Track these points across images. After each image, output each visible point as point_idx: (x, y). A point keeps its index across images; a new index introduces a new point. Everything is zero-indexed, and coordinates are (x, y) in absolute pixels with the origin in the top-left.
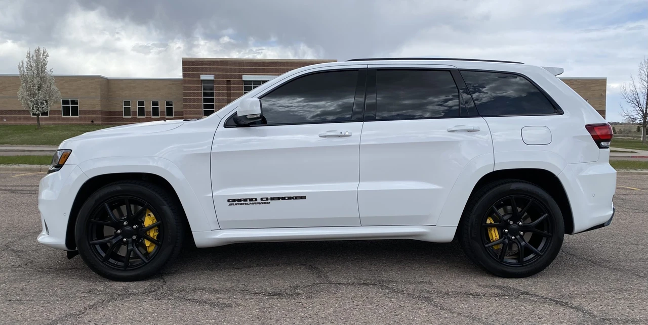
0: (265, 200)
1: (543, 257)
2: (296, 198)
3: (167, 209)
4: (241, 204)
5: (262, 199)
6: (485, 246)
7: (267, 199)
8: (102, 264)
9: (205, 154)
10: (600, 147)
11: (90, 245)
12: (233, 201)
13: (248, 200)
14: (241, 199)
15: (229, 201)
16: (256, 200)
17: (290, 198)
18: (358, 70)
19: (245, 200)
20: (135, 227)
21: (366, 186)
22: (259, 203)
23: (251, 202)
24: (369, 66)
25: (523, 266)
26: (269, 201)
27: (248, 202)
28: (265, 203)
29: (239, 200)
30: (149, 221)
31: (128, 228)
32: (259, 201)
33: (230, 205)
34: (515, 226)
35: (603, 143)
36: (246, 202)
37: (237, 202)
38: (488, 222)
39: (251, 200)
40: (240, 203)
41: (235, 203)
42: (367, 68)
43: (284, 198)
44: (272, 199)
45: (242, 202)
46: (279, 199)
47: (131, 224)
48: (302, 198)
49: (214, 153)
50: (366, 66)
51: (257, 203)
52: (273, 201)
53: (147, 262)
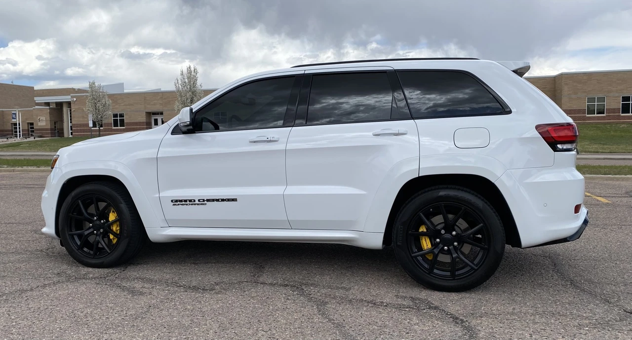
0: (203, 201)
1: (478, 271)
2: (229, 200)
3: (123, 206)
4: (182, 205)
5: (199, 200)
6: (411, 255)
7: (204, 201)
8: (77, 251)
9: (152, 159)
10: (555, 149)
11: (69, 235)
12: (176, 202)
13: (188, 201)
14: (182, 200)
15: (172, 201)
16: (194, 201)
17: (223, 200)
18: (294, 76)
19: (186, 201)
20: (102, 221)
21: (293, 190)
22: (198, 204)
23: (191, 203)
24: (306, 72)
25: (454, 280)
26: (206, 202)
27: (188, 203)
28: (202, 204)
29: (181, 201)
30: (112, 217)
31: (98, 222)
32: (197, 202)
33: (174, 205)
34: (448, 236)
35: (559, 146)
36: (187, 203)
37: (179, 203)
38: (421, 230)
39: (190, 201)
40: (181, 203)
41: (177, 203)
42: (304, 74)
43: (218, 200)
44: (208, 200)
45: (183, 203)
46: (213, 200)
47: (99, 219)
48: (234, 200)
49: (159, 157)
50: (303, 72)
51: (195, 204)
52: (209, 202)
53: (109, 252)
